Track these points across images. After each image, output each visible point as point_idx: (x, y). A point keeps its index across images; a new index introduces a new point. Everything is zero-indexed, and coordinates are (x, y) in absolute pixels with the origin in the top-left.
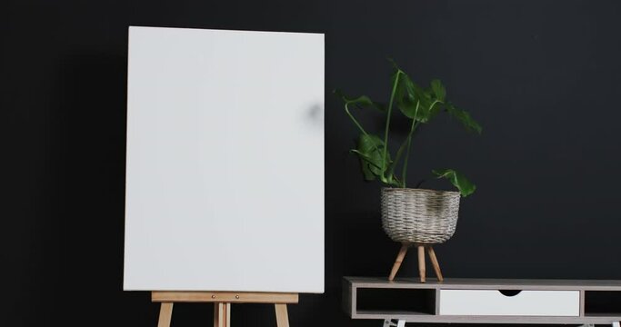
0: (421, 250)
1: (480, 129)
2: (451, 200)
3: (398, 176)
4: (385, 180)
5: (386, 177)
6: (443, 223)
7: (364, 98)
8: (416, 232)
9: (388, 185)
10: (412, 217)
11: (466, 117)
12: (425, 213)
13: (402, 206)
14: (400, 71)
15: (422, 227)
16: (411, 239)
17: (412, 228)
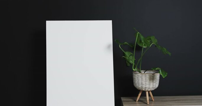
0: (147, 93)
1: (170, 54)
2: (157, 76)
3: (138, 68)
4: (134, 70)
5: (134, 68)
6: (155, 84)
7: (126, 43)
8: (145, 88)
9: (135, 71)
10: (144, 83)
11: (165, 50)
12: (149, 81)
13: (140, 79)
14: (138, 33)
15: (147, 86)
16: (144, 90)
17: (144, 86)
